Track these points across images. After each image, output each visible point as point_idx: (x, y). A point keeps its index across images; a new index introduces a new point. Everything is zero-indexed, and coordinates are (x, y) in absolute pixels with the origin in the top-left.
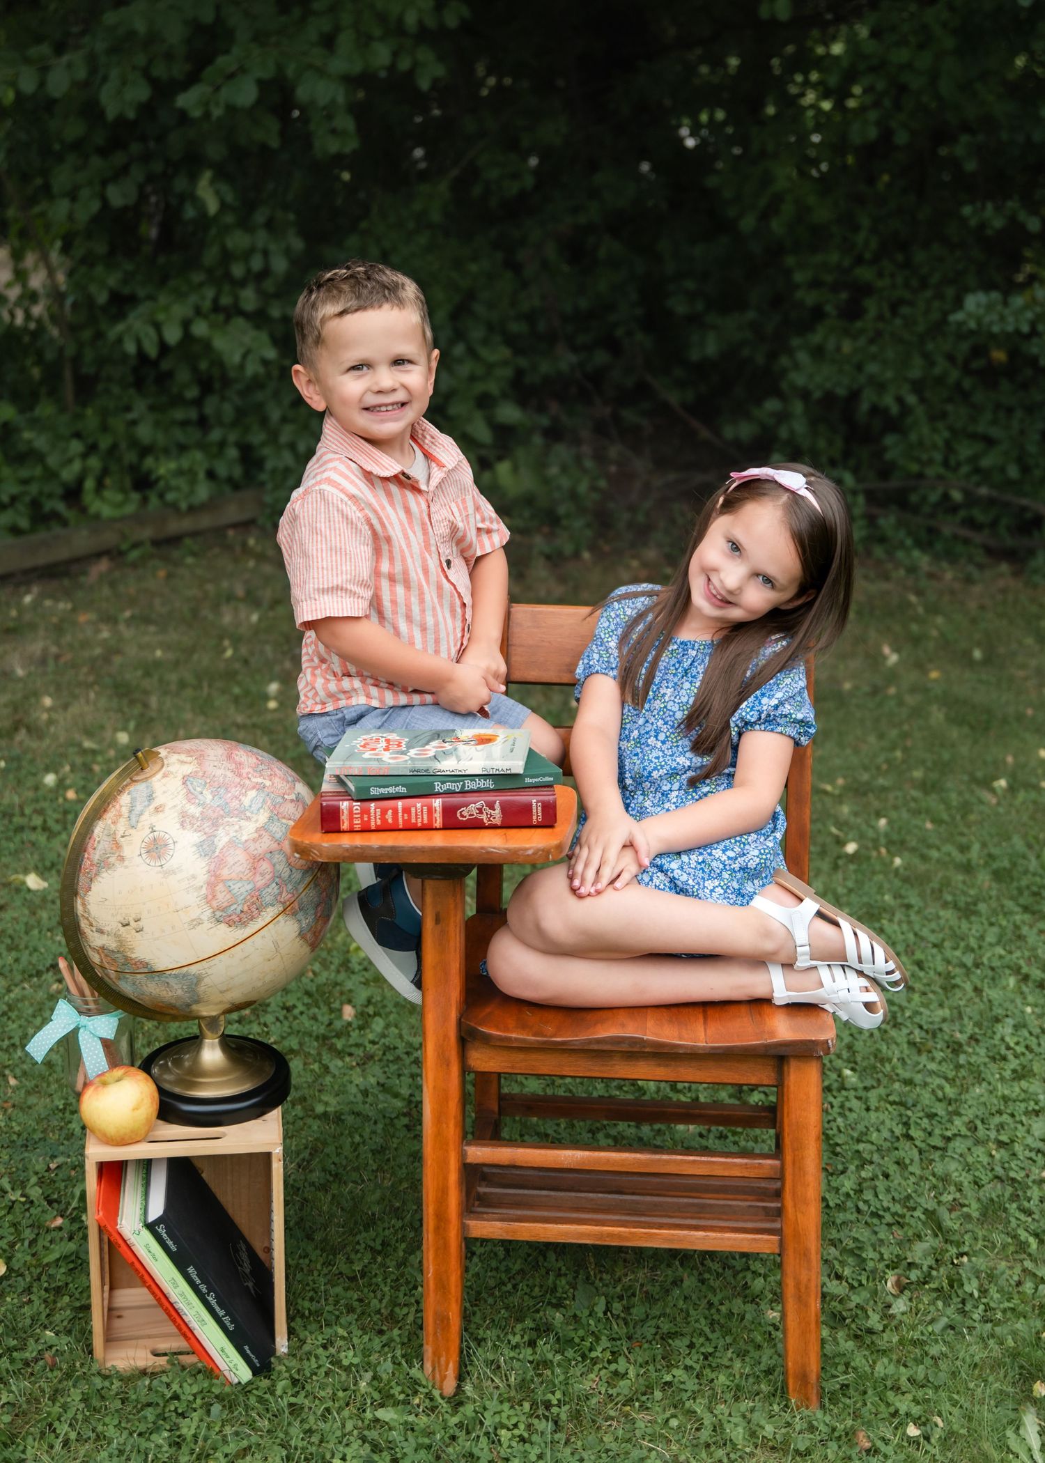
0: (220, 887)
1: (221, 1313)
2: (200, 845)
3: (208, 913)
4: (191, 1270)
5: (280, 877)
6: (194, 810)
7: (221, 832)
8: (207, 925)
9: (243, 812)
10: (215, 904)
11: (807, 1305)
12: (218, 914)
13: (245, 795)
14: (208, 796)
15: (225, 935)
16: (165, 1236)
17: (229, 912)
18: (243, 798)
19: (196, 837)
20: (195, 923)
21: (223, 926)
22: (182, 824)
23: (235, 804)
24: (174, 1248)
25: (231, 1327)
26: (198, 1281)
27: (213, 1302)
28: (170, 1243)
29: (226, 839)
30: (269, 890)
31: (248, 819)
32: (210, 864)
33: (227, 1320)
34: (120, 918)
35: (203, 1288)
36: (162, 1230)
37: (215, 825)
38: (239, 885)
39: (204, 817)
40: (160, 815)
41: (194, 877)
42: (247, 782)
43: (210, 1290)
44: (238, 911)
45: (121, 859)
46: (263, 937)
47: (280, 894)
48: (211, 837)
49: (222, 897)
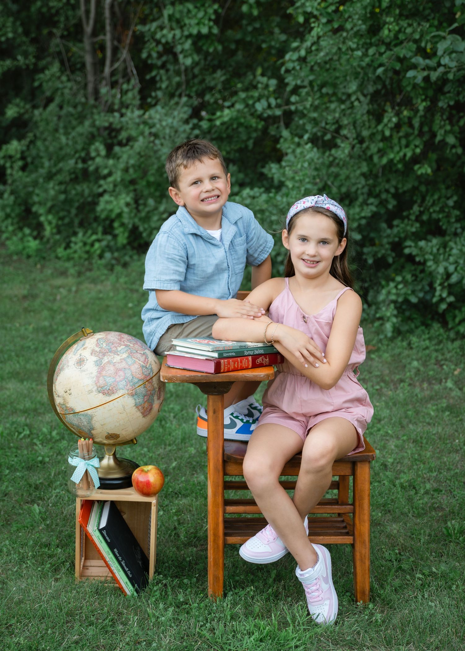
0: (101, 378)
1: (127, 569)
2: (96, 362)
3: (96, 388)
4: (115, 550)
5: (127, 379)
6: (97, 349)
7: (106, 358)
8: (94, 393)
9: (117, 352)
10: (98, 384)
11: (365, 563)
12: (99, 389)
13: (120, 347)
14: (104, 345)
15: (101, 398)
16: (106, 535)
17: (104, 389)
18: (118, 348)
19: (94, 358)
20: (90, 392)
21: (101, 394)
22: (91, 354)
23: (114, 349)
24: (109, 541)
25: (131, 576)
26: (118, 555)
27: (124, 565)
28: (107, 538)
29: (107, 360)
30: (122, 383)
31: (118, 355)
32: (98, 369)
33: (129, 573)
34: (64, 389)
35: (120, 558)
36: (104, 532)
37: (104, 355)
38: (109, 378)
39: (100, 352)
40: (85, 351)
41: (92, 373)
42: (122, 343)
43: (122, 559)
44: (107, 389)
45: (68, 366)
46: (118, 402)
47: (127, 385)
48: (101, 360)
49: (101, 382)
